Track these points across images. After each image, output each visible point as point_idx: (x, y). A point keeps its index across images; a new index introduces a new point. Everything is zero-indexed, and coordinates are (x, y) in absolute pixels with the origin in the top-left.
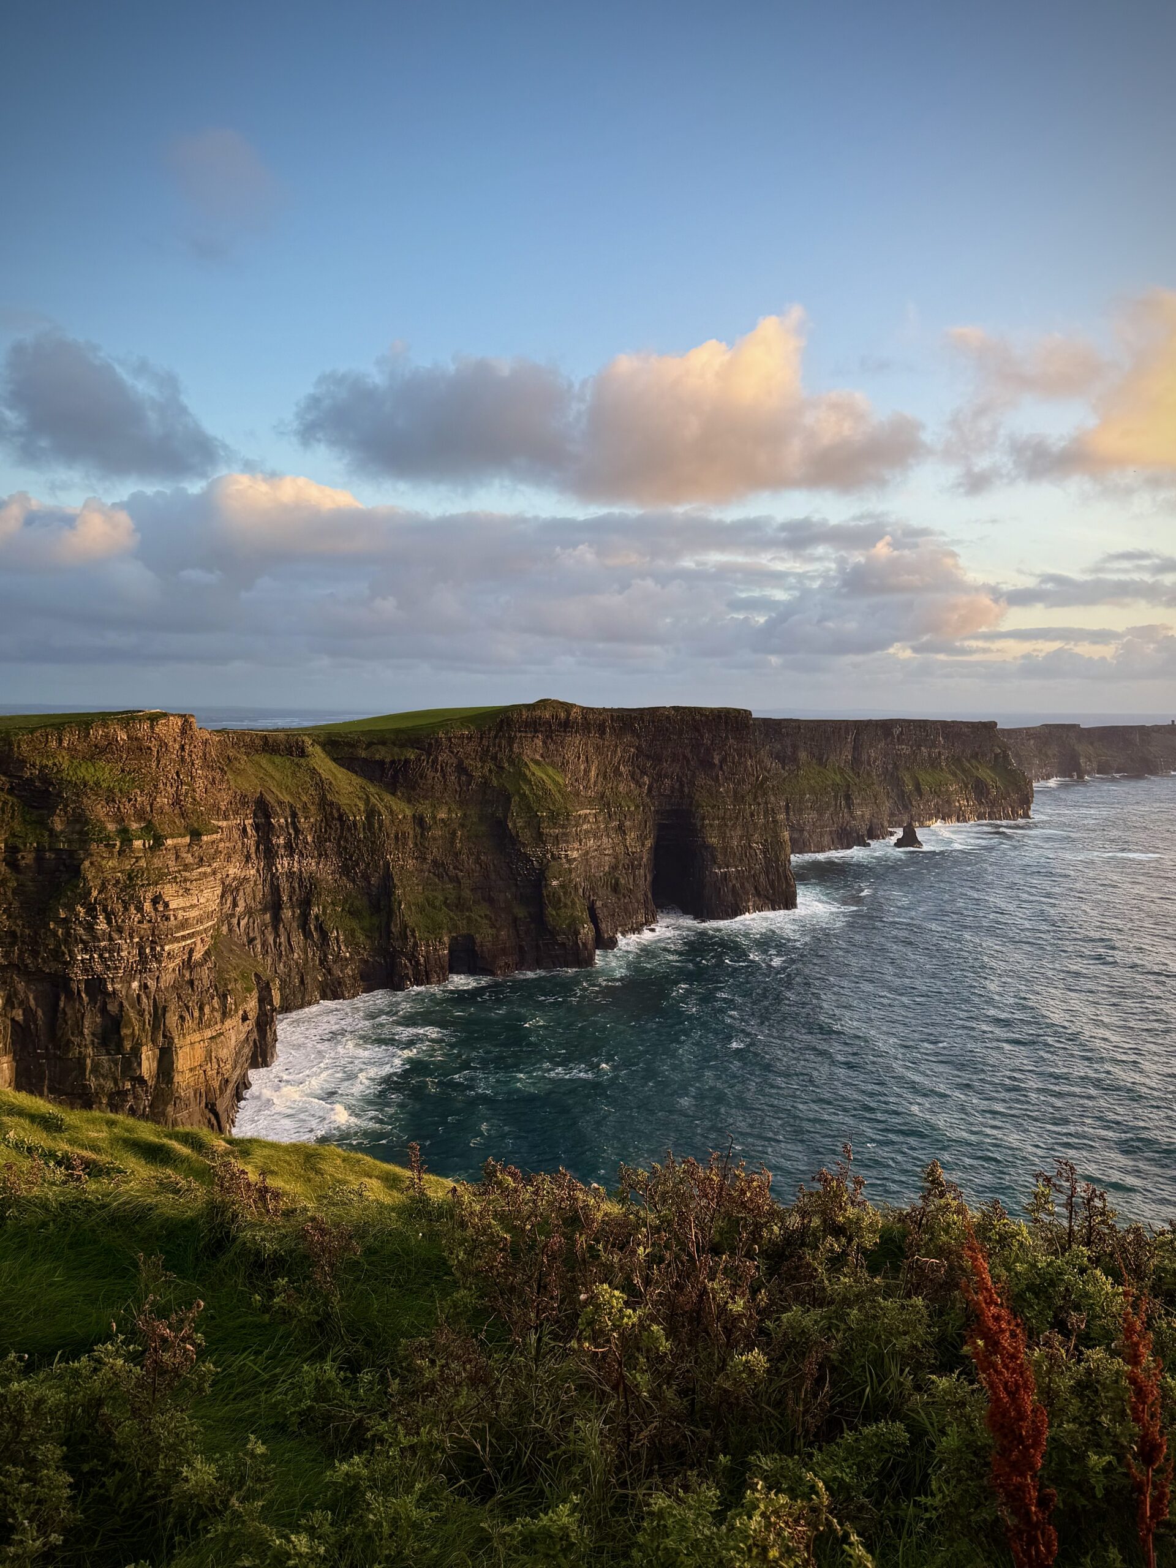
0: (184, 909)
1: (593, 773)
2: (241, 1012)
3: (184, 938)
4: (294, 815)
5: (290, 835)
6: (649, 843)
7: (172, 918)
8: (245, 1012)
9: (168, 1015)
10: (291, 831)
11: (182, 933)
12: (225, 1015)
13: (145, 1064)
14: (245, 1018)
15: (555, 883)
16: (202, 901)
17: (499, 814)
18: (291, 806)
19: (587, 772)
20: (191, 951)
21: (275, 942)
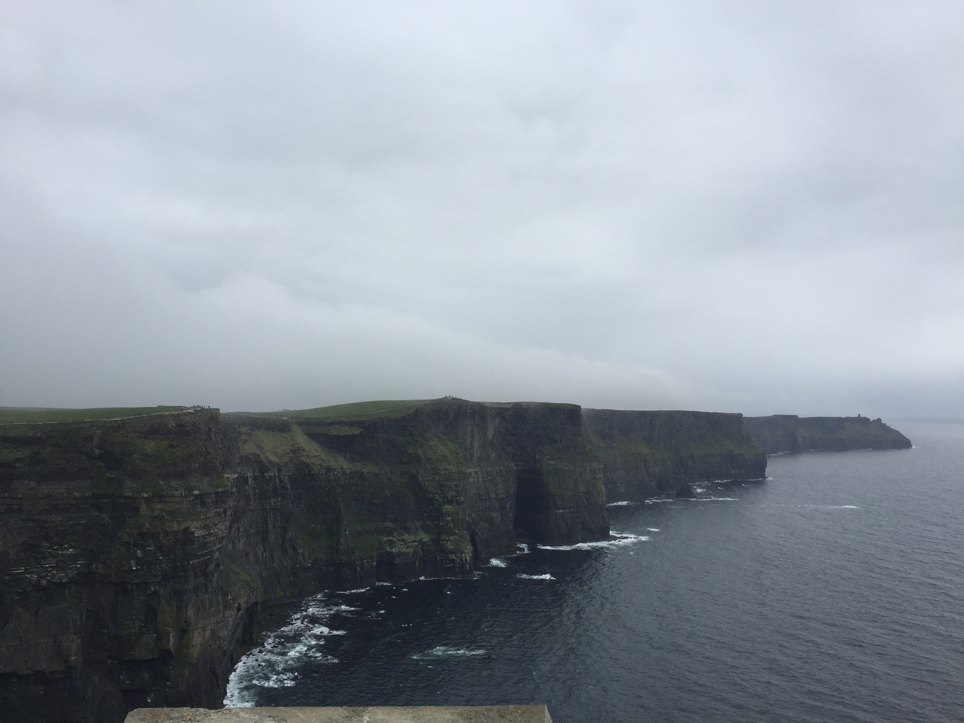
0: (204, 537)
1: (476, 445)
2: (236, 605)
3: (203, 556)
4: (279, 470)
5: (276, 483)
6: (512, 491)
7: (196, 543)
8: (239, 604)
9: (188, 607)
10: (278, 481)
11: (201, 553)
12: (227, 607)
13: (172, 640)
14: (239, 609)
15: (449, 518)
16: (216, 531)
17: (414, 472)
18: (279, 465)
19: (472, 443)
20: (207, 564)
21: (262, 554)
